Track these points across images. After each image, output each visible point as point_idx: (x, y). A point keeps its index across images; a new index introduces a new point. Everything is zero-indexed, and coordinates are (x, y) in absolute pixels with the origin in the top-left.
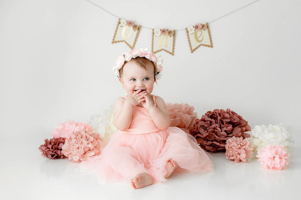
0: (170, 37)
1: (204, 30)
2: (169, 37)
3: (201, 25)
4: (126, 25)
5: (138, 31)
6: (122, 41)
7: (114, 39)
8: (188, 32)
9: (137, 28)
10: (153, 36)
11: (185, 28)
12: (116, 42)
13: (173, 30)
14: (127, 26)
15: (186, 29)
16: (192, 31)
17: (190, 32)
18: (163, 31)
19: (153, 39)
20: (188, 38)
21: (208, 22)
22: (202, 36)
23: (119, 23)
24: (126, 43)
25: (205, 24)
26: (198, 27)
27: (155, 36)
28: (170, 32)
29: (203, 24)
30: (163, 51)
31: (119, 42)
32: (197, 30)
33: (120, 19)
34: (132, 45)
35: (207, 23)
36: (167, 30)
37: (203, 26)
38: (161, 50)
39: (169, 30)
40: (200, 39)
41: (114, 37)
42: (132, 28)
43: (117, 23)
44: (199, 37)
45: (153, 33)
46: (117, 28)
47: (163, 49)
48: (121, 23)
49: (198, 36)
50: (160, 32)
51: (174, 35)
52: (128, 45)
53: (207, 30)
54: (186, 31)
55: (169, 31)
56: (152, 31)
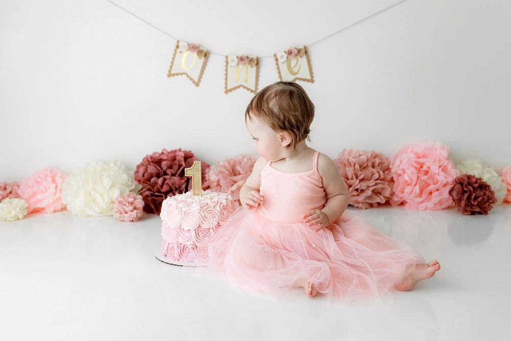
0: (252, 67)
1: (301, 57)
2: (249, 67)
3: (297, 49)
4: (188, 50)
5: (204, 60)
6: (182, 74)
7: (170, 71)
8: (277, 60)
9: (204, 54)
10: (226, 66)
11: (273, 54)
12: (173, 75)
13: (255, 58)
14: (189, 52)
15: (275, 55)
16: (283, 58)
17: (281, 61)
18: (241, 59)
19: (226, 70)
20: (278, 68)
21: (306, 45)
22: (298, 65)
23: (178, 47)
24: (188, 76)
25: (303, 48)
26: (292, 52)
27: (229, 66)
28: (251, 60)
29: (299, 47)
30: (242, 88)
31: (178, 74)
32: (290, 57)
33: (178, 42)
34: (196, 80)
35: (305, 47)
36: (247, 57)
37: (299, 51)
38: (239, 87)
39: (250, 57)
40: (295, 70)
41: (171, 67)
42: (195, 54)
43: (175, 48)
44: (294, 67)
45: (227, 62)
46: (175, 55)
47: (241, 86)
48: (180, 47)
49: (292, 66)
50: (236, 60)
51: (257, 64)
52: (191, 79)
53: (305, 57)
54: (274, 58)
55: (249, 59)
56: (225, 59)
